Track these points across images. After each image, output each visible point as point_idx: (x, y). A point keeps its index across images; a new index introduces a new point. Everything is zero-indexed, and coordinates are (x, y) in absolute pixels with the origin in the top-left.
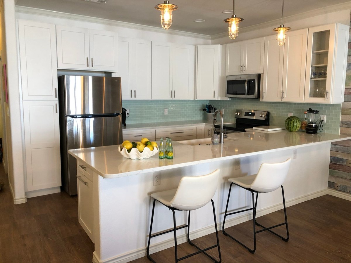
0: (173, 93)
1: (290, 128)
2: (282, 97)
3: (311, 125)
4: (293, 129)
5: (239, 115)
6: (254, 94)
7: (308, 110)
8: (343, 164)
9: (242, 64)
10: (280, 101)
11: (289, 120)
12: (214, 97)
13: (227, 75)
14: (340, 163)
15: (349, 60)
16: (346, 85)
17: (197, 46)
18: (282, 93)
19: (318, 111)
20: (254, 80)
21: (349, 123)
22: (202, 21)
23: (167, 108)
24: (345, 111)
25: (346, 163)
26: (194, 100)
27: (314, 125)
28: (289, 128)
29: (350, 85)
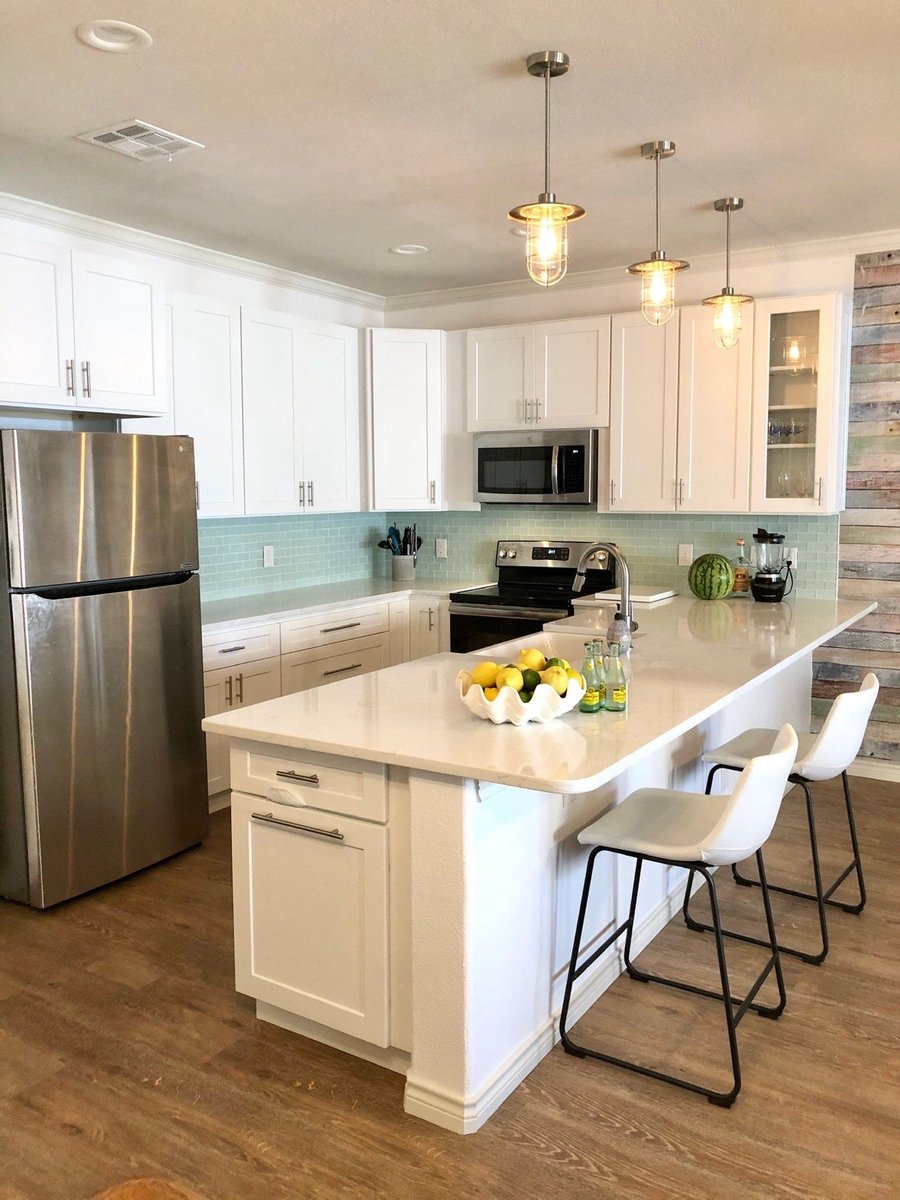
0: (306, 492)
1: (711, 588)
2: (678, 499)
3: (767, 576)
4: (719, 591)
5: (514, 557)
6: (582, 490)
7: (754, 536)
8: (849, 679)
9: (530, 396)
10: (670, 508)
11: (705, 565)
12: (433, 499)
13: (473, 428)
14: (842, 679)
15: (855, 395)
16: (849, 463)
17: (368, 329)
18: (678, 485)
19: (783, 537)
20: (581, 449)
21: (861, 565)
22: (418, 249)
23: (270, 544)
24: (850, 535)
25: (857, 676)
26: (365, 513)
27: (774, 577)
28: (708, 590)
29: (859, 462)
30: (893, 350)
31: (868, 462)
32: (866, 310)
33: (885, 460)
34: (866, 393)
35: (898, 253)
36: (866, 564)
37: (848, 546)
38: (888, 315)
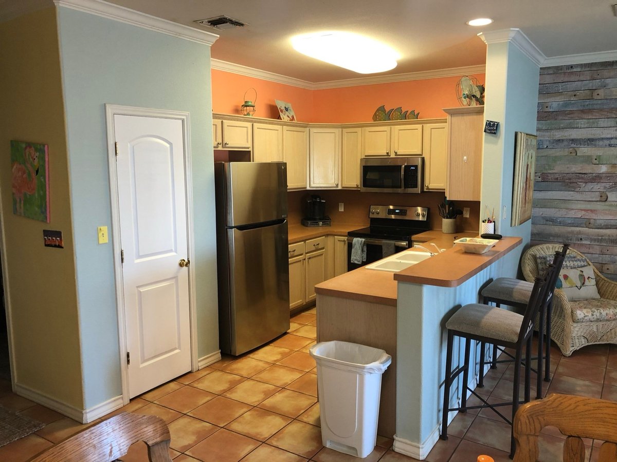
15: (553, 135)
20: (415, 167)
21: (555, 218)
29: (555, 168)
30: (573, 113)
31: (559, 168)
32: (559, 93)
33: (568, 168)
34: (558, 135)
35: (577, 66)
36: (557, 218)
37: (548, 209)
38: (571, 96)
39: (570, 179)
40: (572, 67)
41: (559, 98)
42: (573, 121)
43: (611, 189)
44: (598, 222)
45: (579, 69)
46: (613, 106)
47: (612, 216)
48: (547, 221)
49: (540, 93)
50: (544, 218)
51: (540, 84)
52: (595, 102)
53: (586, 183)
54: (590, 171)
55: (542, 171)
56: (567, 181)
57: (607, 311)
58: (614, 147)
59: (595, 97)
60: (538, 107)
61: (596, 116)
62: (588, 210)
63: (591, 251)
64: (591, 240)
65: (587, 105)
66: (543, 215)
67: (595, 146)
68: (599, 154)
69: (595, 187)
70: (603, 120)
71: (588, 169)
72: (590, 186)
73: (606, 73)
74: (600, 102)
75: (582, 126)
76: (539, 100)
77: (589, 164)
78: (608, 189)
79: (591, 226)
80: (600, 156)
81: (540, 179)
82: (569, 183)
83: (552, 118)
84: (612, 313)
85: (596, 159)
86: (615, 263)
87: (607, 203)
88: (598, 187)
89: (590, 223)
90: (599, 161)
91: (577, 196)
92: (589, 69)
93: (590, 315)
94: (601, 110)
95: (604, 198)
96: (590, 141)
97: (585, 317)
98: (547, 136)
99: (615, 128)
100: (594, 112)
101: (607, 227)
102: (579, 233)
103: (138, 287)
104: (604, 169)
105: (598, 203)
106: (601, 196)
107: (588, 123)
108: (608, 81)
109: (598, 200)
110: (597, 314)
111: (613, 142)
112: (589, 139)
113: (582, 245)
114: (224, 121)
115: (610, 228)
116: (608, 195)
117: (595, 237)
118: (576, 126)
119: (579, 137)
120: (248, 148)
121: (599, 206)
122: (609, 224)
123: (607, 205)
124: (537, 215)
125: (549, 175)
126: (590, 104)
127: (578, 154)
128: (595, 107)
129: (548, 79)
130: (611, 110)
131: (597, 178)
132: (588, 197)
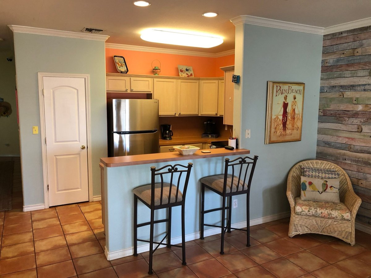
15: (330, 83)
29: (330, 107)
30: (342, 67)
31: (333, 107)
32: (334, 53)
33: (338, 106)
34: (333, 82)
35: (345, 32)
36: (331, 142)
37: (326, 136)
38: (341, 54)
39: (339, 115)
40: (342, 33)
41: (334, 56)
42: (342, 72)
43: (365, 123)
44: (356, 148)
45: (346, 35)
46: (367, 60)
47: (365, 144)
48: (326, 144)
49: (323, 53)
50: (324, 142)
51: (323, 47)
52: (355, 58)
53: (349, 118)
54: (351, 109)
55: (323, 108)
56: (338, 116)
57: (323, 211)
58: (367, 91)
59: (356, 54)
60: (322, 63)
61: (356, 68)
62: (350, 138)
63: (351, 169)
64: (351, 160)
65: (351, 60)
66: (324, 140)
67: (355, 90)
68: (357, 96)
69: (354, 122)
70: (360, 71)
71: (350, 107)
72: (352, 120)
73: (362, 36)
74: (358, 58)
75: (348, 76)
76: (322, 58)
77: (351, 104)
78: (363, 123)
79: (351, 150)
80: (358, 98)
81: (322, 114)
82: (339, 117)
83: (330, 71)
84: (326, 213)
85: (355, 100)
86: (366, 179)
87: (362, 134)
88: (356, 121)
89: (351, 148)
90: (357, 101)
91: (343, 127)
92: (352, 34)
93: (306, 211)
94: (359, 63)
95: (360, 130)
96: (352, 87)
97: (302, 211)
98: (327, 83)
99: (368, 77)
100: (355, 65)
101: (362, 152)
102: (344, 155)
103: (55, 156)
104: (360, 108)
105: (357, 133)
106: (358, 128)
107: (351, 74)
108: (364, 41)
109: (356, 131)
110: (313, 211)
111: (367, 87)
112: (351, 86)
113: (346, 163)
114: (131, 78)
115: (364, 153)
116: (363, 129)
117: (354, 159)
118: (343, 76)
119: (346, 84)
120: (150, 92)
121: (357, 136)
122: (363, 149)
123: (361, 135)
124: (320, 140)
125: (327, 111)
126: (352, 60)
127: (344, 97)
128: (356, 61)
129: (328, 43)
130: (365, 64)
131: (355, 115)
132: (350, 128)
